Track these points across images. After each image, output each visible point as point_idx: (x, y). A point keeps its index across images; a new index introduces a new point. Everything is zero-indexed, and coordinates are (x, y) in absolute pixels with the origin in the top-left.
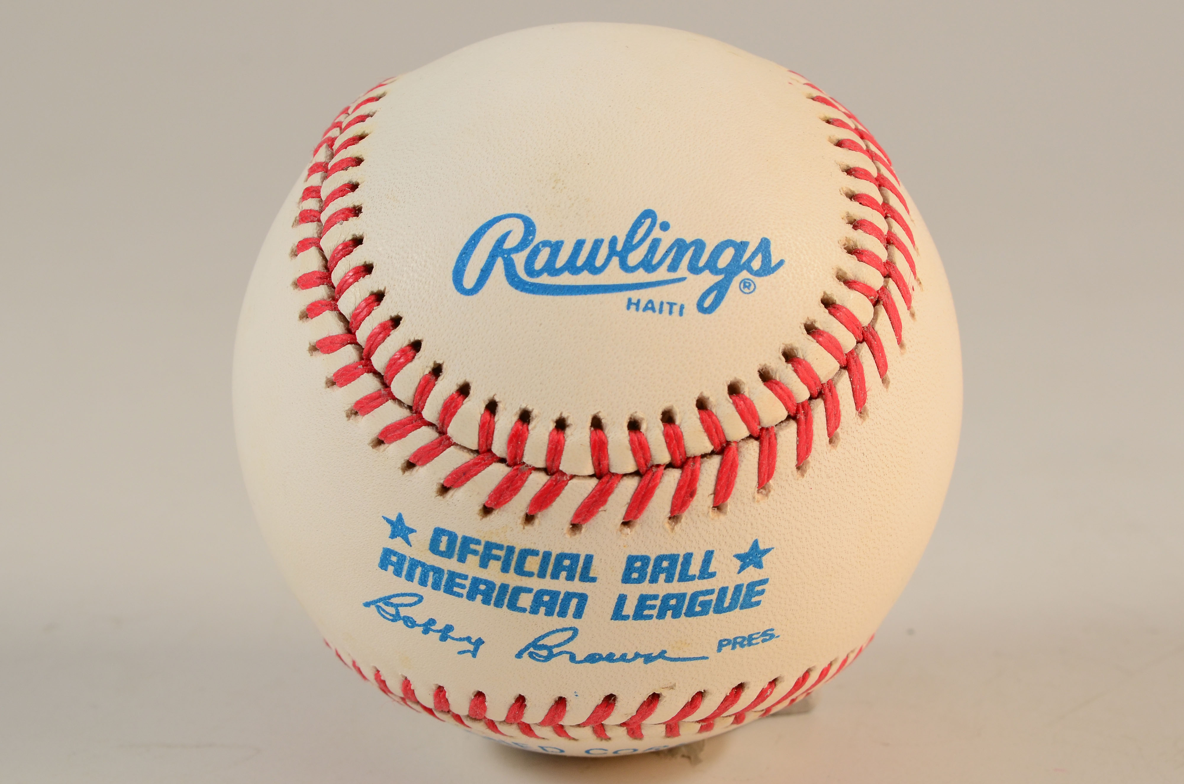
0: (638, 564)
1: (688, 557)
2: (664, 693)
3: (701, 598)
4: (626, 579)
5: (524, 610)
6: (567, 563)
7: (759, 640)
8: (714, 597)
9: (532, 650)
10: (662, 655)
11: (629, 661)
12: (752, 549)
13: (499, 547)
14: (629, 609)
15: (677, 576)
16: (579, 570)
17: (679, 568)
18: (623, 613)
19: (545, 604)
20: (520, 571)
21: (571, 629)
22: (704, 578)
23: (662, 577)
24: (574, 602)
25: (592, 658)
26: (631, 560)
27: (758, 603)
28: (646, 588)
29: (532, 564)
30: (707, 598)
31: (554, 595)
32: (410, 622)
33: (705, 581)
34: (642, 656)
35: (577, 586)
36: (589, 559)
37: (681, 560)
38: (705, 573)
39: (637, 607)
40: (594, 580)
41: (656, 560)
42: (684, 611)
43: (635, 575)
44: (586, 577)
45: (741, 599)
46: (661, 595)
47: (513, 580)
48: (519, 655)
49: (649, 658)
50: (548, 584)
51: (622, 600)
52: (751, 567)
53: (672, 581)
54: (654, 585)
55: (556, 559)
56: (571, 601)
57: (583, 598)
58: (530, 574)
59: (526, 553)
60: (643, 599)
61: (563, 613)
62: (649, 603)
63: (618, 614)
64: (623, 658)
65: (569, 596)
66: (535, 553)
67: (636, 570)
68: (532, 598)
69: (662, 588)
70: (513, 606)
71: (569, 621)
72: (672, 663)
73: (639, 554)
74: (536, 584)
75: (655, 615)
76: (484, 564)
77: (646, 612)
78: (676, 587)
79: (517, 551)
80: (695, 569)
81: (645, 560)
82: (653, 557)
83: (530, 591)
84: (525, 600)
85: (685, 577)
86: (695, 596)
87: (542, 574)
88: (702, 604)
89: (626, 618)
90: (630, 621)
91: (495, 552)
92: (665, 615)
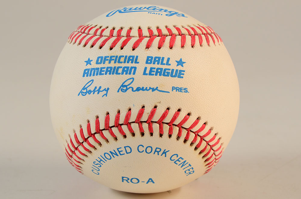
0: (150, 59)
1: (163, 58)
2: (158, 105)
3: (167, 71)
4: (147, 63)
5: (120, 74)
6: (131, 58)
7: (183, 91)
8: (170, 71)
9: (122, 88)
10: (157, 88)
11: (148, 90)
12: (180, 60)
13: (114, 57)
14: (148, 72)
15: (160, 63)
16: (134, 60)
17: (161, 61)
18: (146, 73)
19: (125, 71)
20: (119, 62)
21: (132, 78)
22: (167, 65)
23: (156, 63)
24: (133, 69)
25: (138, 89)
26: (148, 57)
27: (182, 77)
28: (152, 65)
29: (122, 60)
30: (169, 71)
31: (128, 68)
32: (90, 92)
33: (168, 66)
34: (151, 89)
35: (134, 65)
36: (137, 57)
37: (161, 59)
38: (168, 64)
39: (150, 71)
40: (138, 63)
41: (155, 58)
42: (162, 74)
43: (149, 62)
44: (136, 62)
45: (178, 74)
46: (156, 68)
47: (117, 65)
48: (118, 91)
49: (153, 90)
50: (126, 65)
51: (146, 68)
52: (180, 65)
53: (159, 64)
54: (154, 65)
55: (129, 57)
56: (132, 69)
57: (135, 68)
58: (122, 62)
59: (121, 57)
60: (151, 69)
61: (130, 74)
62: (153, 70)
63: (145, 73)
64: (146, 89)
65: (132, 68)
66: (123, 56)
67: (149, 60)
68: (122, 70)
69: (156, 66)
70: (117, 73)
71: (132, 76)
72: (160, 92)
73: (150, 56)
74: (123, 65)
75: (155, 74)
76: (110, 63)
77: (152, 73)
78: (160, 66)
79: (118, 57)
80: (165, 62)
81: (152, 57)
82: (154, 57)
83: (121, 67)
84: (120, 71)
85: (162, 64)
86: (165, 70)
87: (125, 62)
88: (167, 73)
89: (147, 74)
90: (148, 75)
91: (113, 58)
92: (157, 74)
